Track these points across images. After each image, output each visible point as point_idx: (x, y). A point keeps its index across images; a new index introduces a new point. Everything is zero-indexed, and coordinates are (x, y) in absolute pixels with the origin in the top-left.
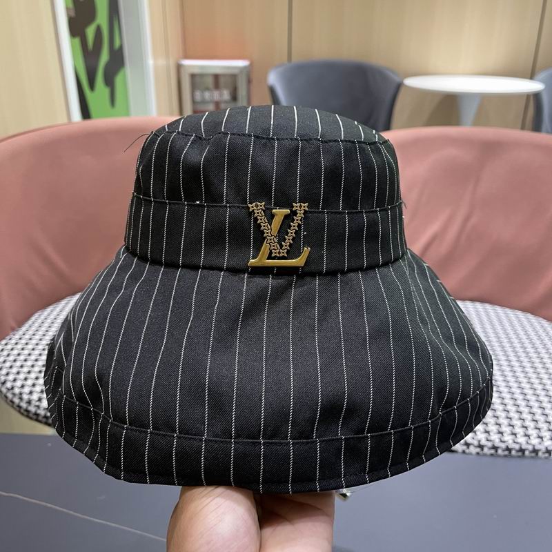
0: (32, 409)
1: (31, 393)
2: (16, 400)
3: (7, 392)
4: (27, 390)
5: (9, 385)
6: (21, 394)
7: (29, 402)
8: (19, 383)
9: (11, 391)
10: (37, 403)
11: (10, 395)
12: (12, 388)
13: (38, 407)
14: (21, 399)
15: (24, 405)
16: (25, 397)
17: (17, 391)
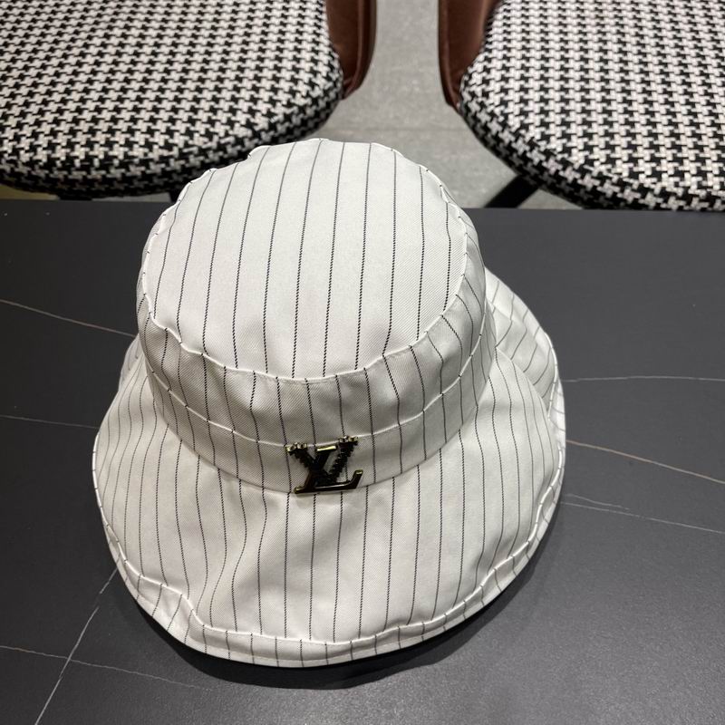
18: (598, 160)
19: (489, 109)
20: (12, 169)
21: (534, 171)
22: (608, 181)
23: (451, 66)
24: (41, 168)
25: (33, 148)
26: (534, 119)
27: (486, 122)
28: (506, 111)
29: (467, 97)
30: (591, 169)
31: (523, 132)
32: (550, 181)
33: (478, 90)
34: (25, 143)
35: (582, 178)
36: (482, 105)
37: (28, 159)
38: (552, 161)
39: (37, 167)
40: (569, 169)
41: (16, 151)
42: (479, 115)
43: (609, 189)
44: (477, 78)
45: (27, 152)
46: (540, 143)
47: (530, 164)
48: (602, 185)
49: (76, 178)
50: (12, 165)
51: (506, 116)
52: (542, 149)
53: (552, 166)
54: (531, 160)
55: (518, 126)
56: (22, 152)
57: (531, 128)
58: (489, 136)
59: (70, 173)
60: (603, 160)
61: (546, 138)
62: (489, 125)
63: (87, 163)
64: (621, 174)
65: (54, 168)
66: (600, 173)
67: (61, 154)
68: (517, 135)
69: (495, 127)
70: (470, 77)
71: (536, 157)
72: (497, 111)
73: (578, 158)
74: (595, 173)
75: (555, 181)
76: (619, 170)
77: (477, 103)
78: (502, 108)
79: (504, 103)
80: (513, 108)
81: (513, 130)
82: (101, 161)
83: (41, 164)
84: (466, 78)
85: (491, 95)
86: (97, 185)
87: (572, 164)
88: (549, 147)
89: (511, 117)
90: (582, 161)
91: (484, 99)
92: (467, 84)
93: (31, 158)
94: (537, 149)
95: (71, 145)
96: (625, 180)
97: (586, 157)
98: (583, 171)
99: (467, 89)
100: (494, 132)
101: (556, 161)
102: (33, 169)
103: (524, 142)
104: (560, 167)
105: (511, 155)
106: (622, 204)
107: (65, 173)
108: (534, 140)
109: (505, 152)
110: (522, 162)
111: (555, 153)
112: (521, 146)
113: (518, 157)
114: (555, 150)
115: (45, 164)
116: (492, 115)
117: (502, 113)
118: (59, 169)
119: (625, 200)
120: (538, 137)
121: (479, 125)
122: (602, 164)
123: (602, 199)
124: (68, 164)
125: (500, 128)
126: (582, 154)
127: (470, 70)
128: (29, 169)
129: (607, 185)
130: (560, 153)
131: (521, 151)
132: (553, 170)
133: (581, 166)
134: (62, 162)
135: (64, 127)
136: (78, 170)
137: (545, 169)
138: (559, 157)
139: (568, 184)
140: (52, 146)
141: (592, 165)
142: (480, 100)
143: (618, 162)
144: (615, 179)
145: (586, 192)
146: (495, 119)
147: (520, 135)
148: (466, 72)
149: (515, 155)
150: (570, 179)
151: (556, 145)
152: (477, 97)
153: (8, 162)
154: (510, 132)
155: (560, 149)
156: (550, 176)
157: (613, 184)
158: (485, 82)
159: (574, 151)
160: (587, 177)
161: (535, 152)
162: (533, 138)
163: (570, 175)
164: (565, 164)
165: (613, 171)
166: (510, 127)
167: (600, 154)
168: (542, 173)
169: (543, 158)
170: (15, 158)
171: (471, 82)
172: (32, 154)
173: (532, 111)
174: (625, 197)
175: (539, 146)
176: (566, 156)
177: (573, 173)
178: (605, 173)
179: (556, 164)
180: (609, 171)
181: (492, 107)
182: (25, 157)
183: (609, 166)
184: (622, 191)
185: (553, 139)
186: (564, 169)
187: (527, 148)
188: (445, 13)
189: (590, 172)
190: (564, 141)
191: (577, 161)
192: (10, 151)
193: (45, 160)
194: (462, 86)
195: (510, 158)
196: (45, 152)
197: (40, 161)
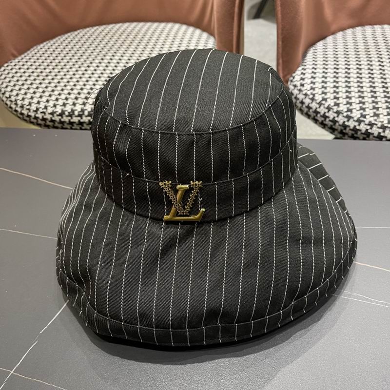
0: (25, 112)
1: (23, 99)
2: (13, 106)
3: (6, 101)
4: (20, 97)
5: (7, 95)
6: (16, 101)
7: (22, 107)
8: (14, 93)
9: (9, 99)
10: (28, 107)
11: (9, 103)
12: (10, 97)
13: (29, 109)
14: (16, 104)
15: (19, 109)
16: (19, 103)
17: (13, 98)
18: (368, 115)
19: (304, 92)
20: (43, 117)
21: (331, 123)
22: (375, 126)
23: (283, 73)
24: (58, 115)
25: (55, 106)
26: (330, 96)
27: (303, 99)
28: (314, 92)
29: (291, 87)
30: (365, 119)
31: (323, 102)
32: (340, 128)
33: (298, 84)
34: (51, 103)
35: (359, 125)
36: (300, 90)
37: (51, 111)
38: (341, 116)
39: (55, 115)
40: (351, 120)
41: (46, 107)
42: (298, 96)
43: (376, 130)
44: (297, 78)
45: (52, 107)
46: (333, 108)
47: (327, 120)
48: (371, 128)
49: (74, 121)
50: (43, 114)
51: (314, 95)
52: (335, 110)
53: (341, 119)
54: (329, 117)
55: (321, 99)
56: (49, 108)
57: (328, 100)
58: (304, 106)
59: (72, 118)
60: (372, 115)
61: (337, 105)
62: (304, 101)
63: (81, 113)
64: (383, 122)
65: (64, 116)
66: (370, 122)
67: (68, 109)
68: (320, 104)
69: (307, 101)
70: (294, 78)
71: (331, 115)
72: (309, 93)
73: (356, 114)
74: (367, 122)
75: (343, 128)
76: (382, 120)
77: (297, 90)
78: (312, 91)
79: (312, 89)
80: (318, 91)
81: (318, 101)
82: (89, 112)
83: (58, 113)
84: (291, 78)
85: (305, 85)
86: (85, 125)
87: (353, 118)
88: (339, 109)
89: (316, 95)
90: (359, 116)
91: (301, 88)
92: (291, 81)
93: (53, 111)
94: (331, 110)
95: (74, 104)
96: (385, 125)
97: (361, 114)
98: (359, 121)
99: (292, 83)
100: (307, 104)
101: (343, 116)
102: (53, 116)
103: (324, 107)
104: (346, 120)
105: (317, 115)
106: (384, 139)
107: (69, 118)
108: (330, 106)
109: (313, 115)
110: (323, 119)
111: (343, 112)
112: (322, 110)
113: (321, 116)
114: (342, 110)
115: (60, 114)
116: (306, 95)
117: (312, 94)
118: (67, 116)
119: (386, 137)
120: (332, 104)
121: (298, 102)
122: (371, 117)
123: (371, 137)
124: (71, 113)
125: (310, 101)
126: (359, 112)
127: (294, 75)
128: (51, 116)
129: (375, 128)
130: (346, 112)
131: (322, 113)
132: (341, 122)
133: (358, 119)
134: (69, 113)
135: (73, 96)
136: (76, 116)
137: (337, 121)
138: (345, 114)
139: (351, 130)
140: (64, 105)
141: (365, 117)
142: (299, 88)
143: (381, 116)
144: (379, 125)
145: (362, 133)
146: (307, 97)
147: (322, 104)
148: (291, 76)
149: (319, 115)
150: (352, 127)
151: (343, 108)
152: (297, 87)
153: (41, 112)
154: (316, 103)
155: (346, 110)
156: (340, 125)
157: (378, 128)
158: (302, 79)
159: (354, 111)
160: (362, 124)
161: (331, 112)
162: (329, 105)
163: (351, 124)
164: (349, 118)
165: (378, 120)
166: (316, 100)
167: (369, 112)
168: (335, 124)
169: (336, 115)
170: (45, 110)
171: (294, 80)
172: (54, 108)
173: (329, 92)
174: (386, 135)
175: (333, 109)
176: (349, 113)
177: (354, 122)
178: (373, 122)
179: (343, 118)
180: (376, 120)
181: (306, 91)
182: (50, 110)
183: (376, 118)
184: (384, 132)
185: (341, 105)
186: (348, 121)
187: (326, 110)
188: (280, 43)
189: (364, 121)
190: (348, 106)
191: (356, 116)
192: (43, 107)
193: (60, 111)
194: (289, 83)
195: (316, 118)
196: (61, 108)
197: (57, 112)
